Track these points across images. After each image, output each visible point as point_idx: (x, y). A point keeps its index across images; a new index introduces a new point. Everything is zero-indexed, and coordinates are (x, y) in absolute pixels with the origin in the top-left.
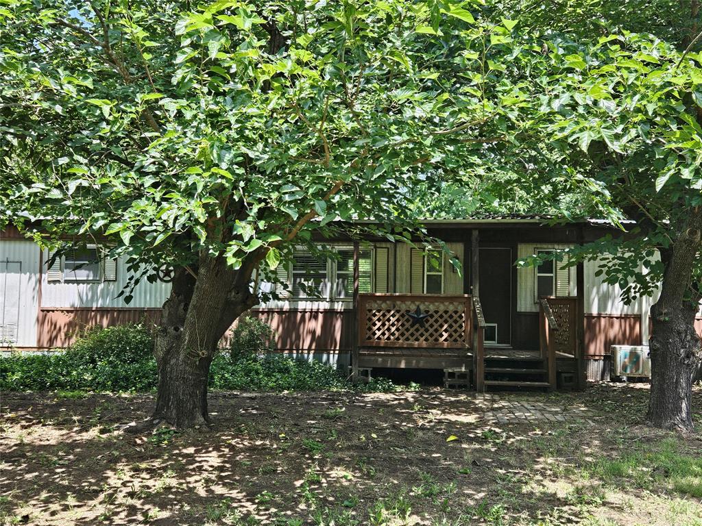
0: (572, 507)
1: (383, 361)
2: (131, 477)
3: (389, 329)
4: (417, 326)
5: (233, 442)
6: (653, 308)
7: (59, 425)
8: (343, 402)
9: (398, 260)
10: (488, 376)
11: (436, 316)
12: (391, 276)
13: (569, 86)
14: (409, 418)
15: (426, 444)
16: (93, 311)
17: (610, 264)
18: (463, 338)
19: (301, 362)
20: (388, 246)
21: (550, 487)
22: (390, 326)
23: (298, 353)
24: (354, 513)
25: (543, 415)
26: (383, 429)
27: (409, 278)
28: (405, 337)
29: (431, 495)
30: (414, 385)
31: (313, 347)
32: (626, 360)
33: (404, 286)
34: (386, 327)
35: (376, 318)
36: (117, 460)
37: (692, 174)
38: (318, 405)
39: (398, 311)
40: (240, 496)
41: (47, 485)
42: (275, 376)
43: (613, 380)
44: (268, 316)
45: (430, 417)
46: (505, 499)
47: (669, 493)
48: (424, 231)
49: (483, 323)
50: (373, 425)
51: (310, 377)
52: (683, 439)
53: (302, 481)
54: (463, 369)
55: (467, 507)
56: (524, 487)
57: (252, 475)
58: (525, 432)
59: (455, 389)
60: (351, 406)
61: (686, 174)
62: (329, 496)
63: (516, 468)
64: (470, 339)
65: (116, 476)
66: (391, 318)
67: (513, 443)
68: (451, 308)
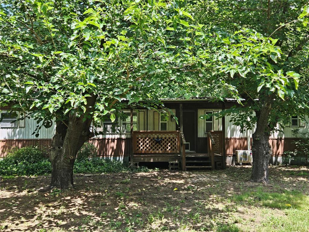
0: (225, 213)
1: (144, 159)
2: (47, 209)
3: (146, 146)
4: (158, 144)
5: (86, 194)
6: (253, 135)
7: (9, 190)
8: (129, 177)
9: (148, 116)
10: (187, 164)
11: (165, 140)
12: (146, 123)
13: (224, 51)
14: (157, 182)
15: (166, 192)
16: (14, 141)
17: (235, 117)
18: (176, 149)
19: (108, 161)
20: (144, 110)
21: (216, 206)
22: (146, 144)
23: (106, 157)
24: (141, 219)
25: (210, 179)
26: (147, 187)
27: (153, 124)
28: (153, 149)
29: (170, 211)
30: (157, 169)
31: (113, 154)
32: (242, 156)
33: (151, 127)
34: (145, 145)
35: (141, 141)
36: (38, 203)
37: (270, 86)
38: (118, 178)
39: (150, 138)
40: (93, 215)
41: (11, 214)
42: (98, 167)
43: (236, 164)
44: (93, 141)
45: (165, 181)
46: (199, 211)
47: (261, 206)
48: (163, 105)
49: (185, 142)
50: (143, 186)
51: (113, 167)
52: (265, 186)
53: (118, 208)
54: (177, 162)
55: (185, 215)
56: (206, 206)
57: (97, 207)
58: (204, 186)
59: (174, 170)
60: (132, 178)
61: (268, 85)
62: (130, 213)
63: (202, 199)
64: (179, 149)
65: (40, 209)
66: (147, 141)
67: (200, 190)
68: (171, 136)
